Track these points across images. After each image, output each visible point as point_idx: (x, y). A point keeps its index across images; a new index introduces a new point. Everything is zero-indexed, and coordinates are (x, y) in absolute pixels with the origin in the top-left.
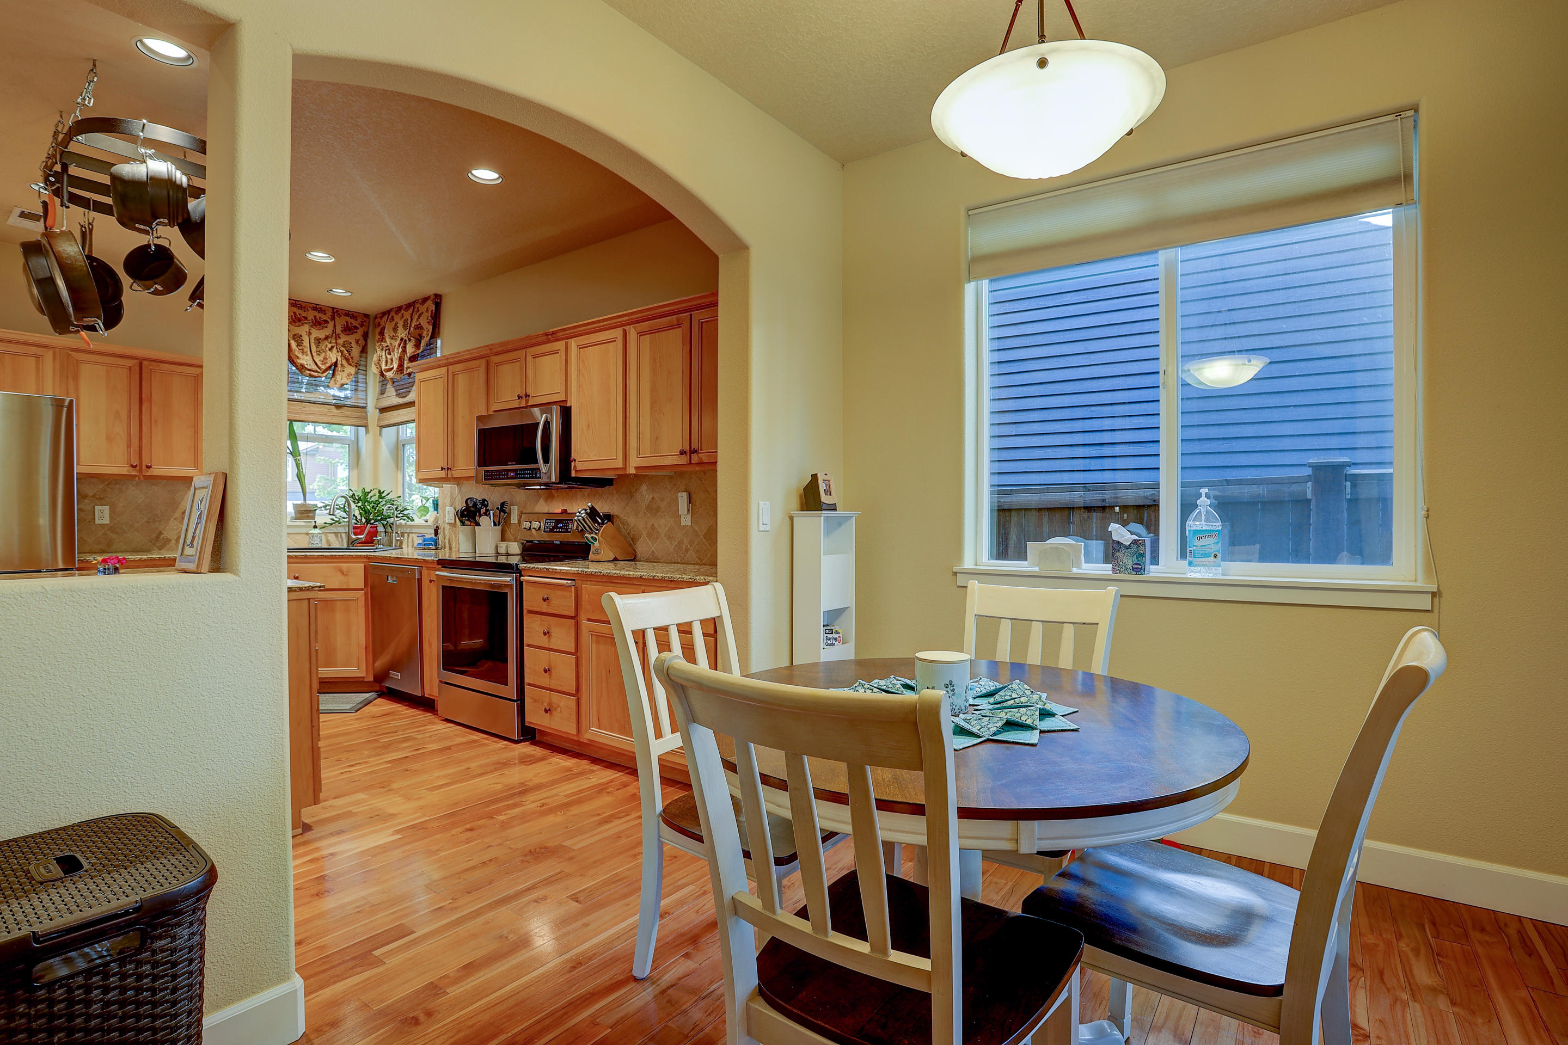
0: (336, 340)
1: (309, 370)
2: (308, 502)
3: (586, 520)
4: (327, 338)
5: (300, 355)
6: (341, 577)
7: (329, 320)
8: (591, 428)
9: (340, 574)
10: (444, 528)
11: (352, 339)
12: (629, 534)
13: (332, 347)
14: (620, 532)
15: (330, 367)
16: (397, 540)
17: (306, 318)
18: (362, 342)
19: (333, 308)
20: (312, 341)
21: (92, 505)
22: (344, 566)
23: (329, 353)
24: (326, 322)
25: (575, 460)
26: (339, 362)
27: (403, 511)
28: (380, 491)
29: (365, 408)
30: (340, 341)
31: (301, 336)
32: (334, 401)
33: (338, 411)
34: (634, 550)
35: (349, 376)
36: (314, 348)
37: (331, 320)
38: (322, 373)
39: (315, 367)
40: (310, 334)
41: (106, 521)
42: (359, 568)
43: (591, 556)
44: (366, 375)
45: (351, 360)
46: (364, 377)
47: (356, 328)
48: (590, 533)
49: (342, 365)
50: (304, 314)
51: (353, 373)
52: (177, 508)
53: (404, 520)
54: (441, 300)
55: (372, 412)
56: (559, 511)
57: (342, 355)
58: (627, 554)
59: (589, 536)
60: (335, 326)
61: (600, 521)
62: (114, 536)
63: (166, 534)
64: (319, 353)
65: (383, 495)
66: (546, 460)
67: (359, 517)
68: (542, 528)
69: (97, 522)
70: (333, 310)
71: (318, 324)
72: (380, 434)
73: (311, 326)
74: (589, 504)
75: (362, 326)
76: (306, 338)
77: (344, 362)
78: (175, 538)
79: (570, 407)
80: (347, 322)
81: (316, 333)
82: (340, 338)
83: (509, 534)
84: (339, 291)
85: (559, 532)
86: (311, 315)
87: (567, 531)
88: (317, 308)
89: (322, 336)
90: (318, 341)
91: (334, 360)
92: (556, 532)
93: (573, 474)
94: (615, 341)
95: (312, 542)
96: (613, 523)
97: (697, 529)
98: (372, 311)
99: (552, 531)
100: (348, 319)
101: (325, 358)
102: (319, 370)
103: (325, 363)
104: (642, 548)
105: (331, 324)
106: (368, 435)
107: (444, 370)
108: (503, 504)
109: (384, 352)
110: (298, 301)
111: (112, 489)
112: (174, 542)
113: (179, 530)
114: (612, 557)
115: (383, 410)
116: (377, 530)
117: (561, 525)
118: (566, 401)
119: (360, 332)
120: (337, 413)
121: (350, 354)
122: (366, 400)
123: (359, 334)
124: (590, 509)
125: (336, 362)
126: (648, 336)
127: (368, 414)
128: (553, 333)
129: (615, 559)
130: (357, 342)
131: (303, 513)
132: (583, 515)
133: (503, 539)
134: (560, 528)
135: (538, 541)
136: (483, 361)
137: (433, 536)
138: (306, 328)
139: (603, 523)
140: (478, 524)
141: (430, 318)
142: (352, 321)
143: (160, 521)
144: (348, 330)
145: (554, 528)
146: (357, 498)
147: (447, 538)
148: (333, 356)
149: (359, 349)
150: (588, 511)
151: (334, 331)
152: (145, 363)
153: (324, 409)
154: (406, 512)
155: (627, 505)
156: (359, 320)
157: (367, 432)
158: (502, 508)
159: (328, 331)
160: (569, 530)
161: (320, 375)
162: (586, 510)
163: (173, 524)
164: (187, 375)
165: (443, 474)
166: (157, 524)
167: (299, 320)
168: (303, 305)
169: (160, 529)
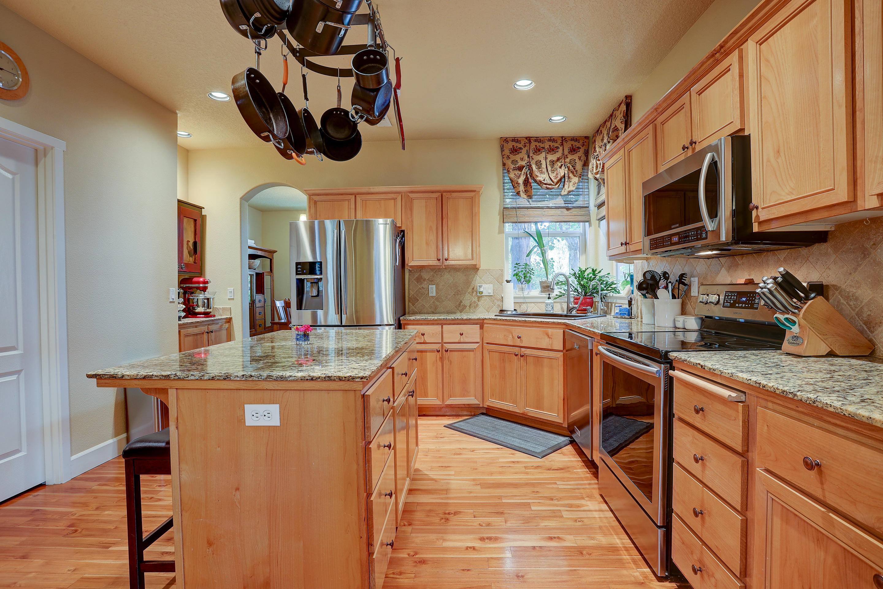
0: (565, 160)
1: (546, 184)
2: (549, 279)
3: (775, 293)
4: (558, 159)
5: (538, 174)
6: (547, 340)
7: (559, 146)
8: (782, 154)
9: (546, 337)
10: (637, 299)
11: (575, 157)
12: (859, 314)
13: (562, 165)
14: (840, 311)
15: (561, 180)
16: (601, 309)
17: (543, 148)
18: (584, 158)
19: (562, 137)
20: (548, 163)
21: (428, 285)
22: (550, 331)
23: (559, 169)
24: (557, 148)
25: (757, 208)
26: (566, 175)
27: (611, 285)
28: (593, 270)
29: (588, 207)
30: (568, 160)
31: (540, 161)
32: (564, 205)
33: (568, 212)
34: (871, 341)
35: (574, 184)
36: (549, 168)
37: (561, 146)
38: (555, 185)
39: (550, 182)
40: (546, 158)
41: (434, 294)
42: (558, 333)
43: (786, 346)
44: (588, 183)
45: (575, 172)
46: (587, 184)
47: (579, 148)
48: (783, 313)
49: (569, 178)
50: (542, 145)
51: (577, 182)
52: (469, 286)
53: (613, 292)
54: (631, 100)
55: (593, 209)
56: (742, 281)
57: (569, 169)
58: (856, 347)
59: (782, 317)
60: (563, 150)
61: (802, 295)
62: (438, 304)
63: (464, 302)
64: (553, 171)
65: (596, 272)
66: (713, 213)
67: (580, 290)
68: (722, 301)
69: (430, 295)
70: (562, 138)
71: (552, 150)
72: (598, 226)
73: (547, 153)
74: (781, 269)
75: (583, 146)
76: (543, 162)
77: (571, 175)
78: (469, 305)
79: (749, 136)
80: (572, 145)
81: (551, 157)
82: (567, 158)
83: (689, 307)
84: (557, 118)
85: (742, 307)
87: (752, 307)
88: (552, 139)
89: (555, 159)
90: (553, 163)
91: (562, 174)
92: (738, 307)
93: (756, 228)
95: (547, 309)
96: (827, 299)
99: (732, 306)
100: (573, 142)
101: (557, 174)
102: (553, 183)
103: (557, 178)
105: (561, 148)
106: (590, 227)
107: (622, 151)
108: (682, 276)
109: (595, 160)
110: (538, 137)
111: (437, 275)
112: (468, 307)
113: (471, 300)
114: (824, 349)
115: (599, 206)
116: (593, 300)
117: (744, 299)
118: (742, 130)
119: (582, 150)
120: (567, 214)
121: (575, 169)
122: (589, 201)
123: (581, 153)
124: (783, 276)
125: (564, 177)
127: (591, 212)
128: (721, 47)
129: (831, 354)
130: (580, 158)
131: (545, 288)
132: (769, 286)
133: (683, 312)
134: (743, 302)
135: (719, 317)
136: (651, 127)
137: (627, 306)
138: (543, 155)
139: (807, 298)
140: (657, 298)
141: (623, 118)
142: (576, 143)
143: (461, 294)
144: (573, 150)
145: (735, 302)
146: (578, 276)
147: (639, 309)
148: (562, 172)
149: (582, 163)
150: (780, 280)
151: (563, 153)
152: (444, 194)
153: (559, 211)
154: (613, 286)
155: (855, 270)
156: (581, 142)
157: (590, 225)
158: (681, 279)
159: (559, 154)
160: (756, 306)
161: (553, 187)
162: (775, 279)
163: (467, 296)
164: (466, 198)
165: (623, 249)
166: (459, 296)
167: (539, 150)
168: (542, 139)
169: (461, 299)
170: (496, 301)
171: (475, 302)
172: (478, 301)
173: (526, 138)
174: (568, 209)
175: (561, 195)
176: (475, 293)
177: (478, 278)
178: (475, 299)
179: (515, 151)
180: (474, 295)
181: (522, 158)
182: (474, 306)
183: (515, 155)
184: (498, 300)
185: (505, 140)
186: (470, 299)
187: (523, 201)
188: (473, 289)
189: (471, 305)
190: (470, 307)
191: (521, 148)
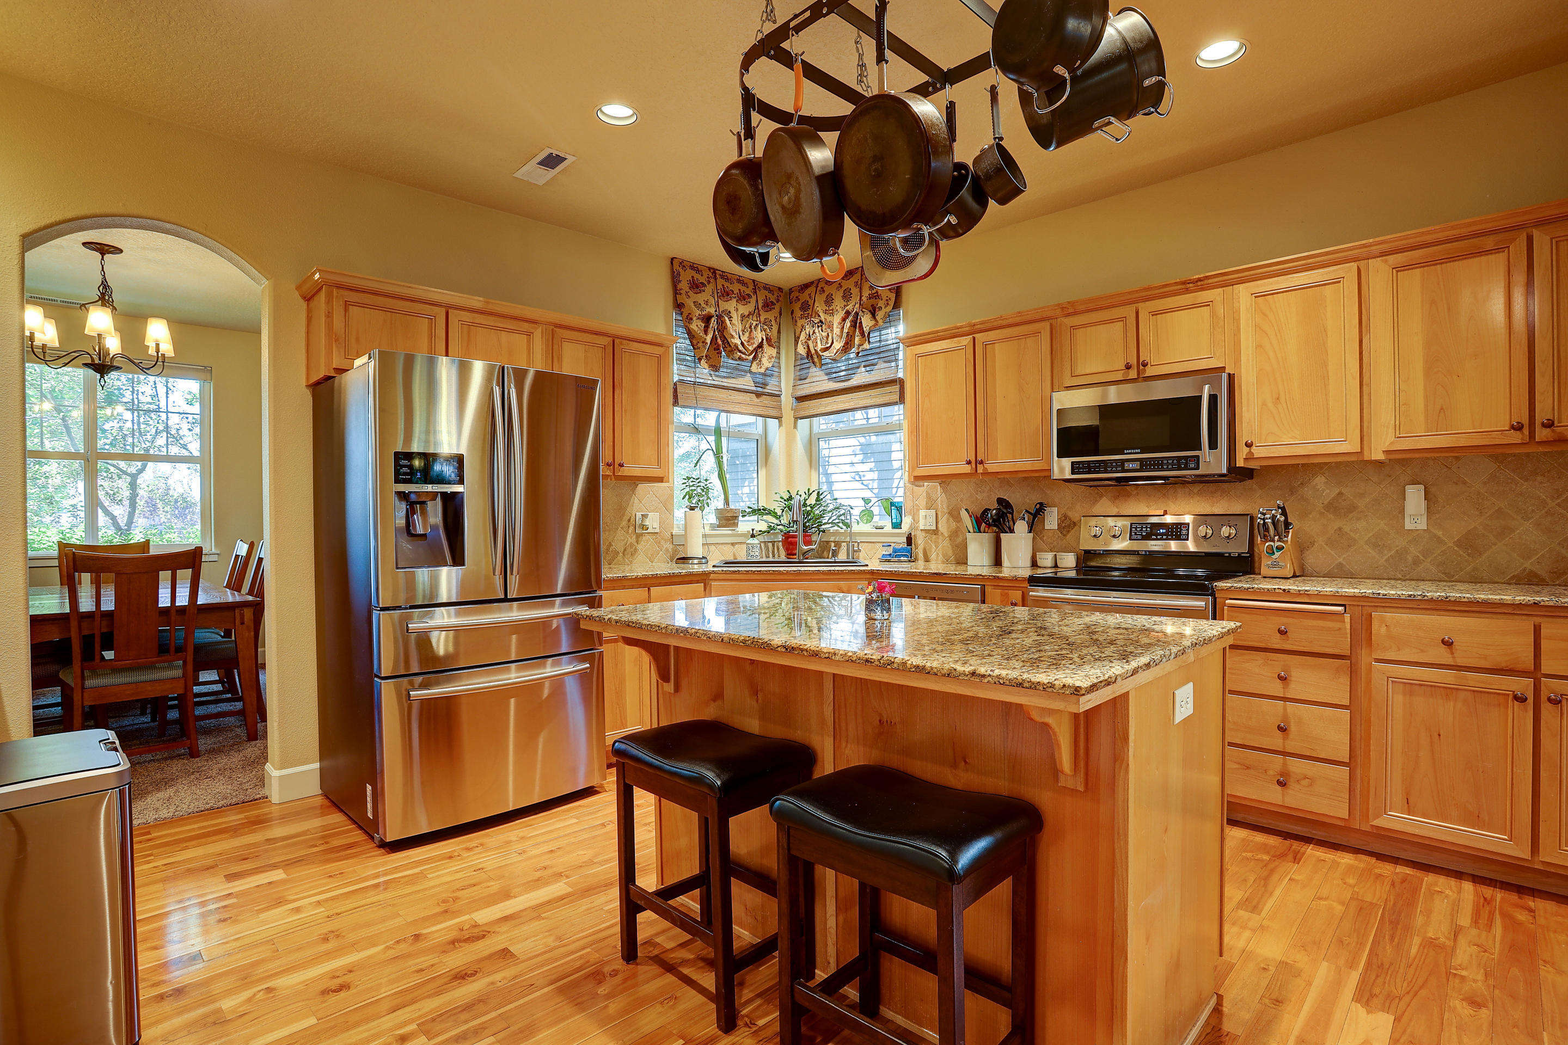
0: (759, 317)
1: (736, 352)
2: (732, 507)
4: (751, 314)
5: (730, 334)
7: (752, 295)
10: (916, 536)
11: (770, 317)
13: (756, 325)
15: (755, 349)
17: (732, 291)
18: (778, 320)
19: (753, 281)
20: (739, 318)
24: (749, 296)
25: (1251, 445)
26: (762, 343)
29: (781, 397)
30: (763, 319)
31: (729, 312)
32: (754, 389)
33: (758, 400)
35: (769, 358)
36: (741, 327)
38: (749, 355)
39: (740, 348)
40: (737, 309)
44: (780, 358)
45: (771, 340)
47: (775, 304)
48: (1276, 541)
51: (773, 356)
52: (623, 515)
55: (787, 400)
57: (765, 334)
60: (756, 301)
64: (745, 332)
65: (821, 497)
66: (1213, 445)
70: (754, 283)
71: (743, 298)
72: (795, 427)
73: (738, 301)
75: (778, 301)
76: (734, 315)
77: (767, 343)
78: (622, 550)
79: (1235, 376)
80: (767, 297)
81: (743, 309)
82: (762, 314)
83: (1039, 543)
86: (736, 287)
88: (741, 280)
89: (747, 313)
93: (1240, 463)
94: (1340, 282)
97: (1440, 533)
98: (786, 287)
102: (745, 352)
103: (752, 344)
104: (1313, 559)
105: (754, 297)
106: (781, 428)
107: (967, 340)
108: (1041, 505)
109: (816, 328)
112: (621, 554)
115: (800, 399)
117: (1163, 531)
118: (1228, 367)
119: (777, 308)
120: (757, 402)
122: (781, 387)
123: (776, 312)
126: (1418, 270)
127: (784, 403)
128: (1199, 280)
129: (1295, 575)
130: (775, 320)
131: (728, 520)
134: (1162, 534)
136: (1046, 325)
137: (905, 545)
138: (734, 302)
143: (609, 531)
144: (768, 306)
145: (1150, 534)
147: (920, 548)
149: (777, 328)
151: (757, 308)
152: (617, 341)
153: (748, 397)
157: (779, 424)
158: (1041, 510)
159: (751, 307)
161: (747, 357)
163: (620, 533)
164: (651, 355)
165: (967, 469)
166: (607, 533)
167: (728, 295)
168: (729, 276)
169: (610, 540)
170: (663, 542)
171: (631, 545)
172: (637, 542)
173: (710, 269)
174: (758, 395)
175: (750, 372)
176: (631, 528)
177: (636, 501)
178: (631, 538)
179: (696, 286)
180: (630, 531)
181: (707, 302)
182: (631, 552)
183: (697, 293)
184: (666, 541)
185: (681, 263)
186: (624, 540)
187: (704, 371)
188: (629, 520)
189: (625, 550)
190: (624, 554)
191: (703, 285)
